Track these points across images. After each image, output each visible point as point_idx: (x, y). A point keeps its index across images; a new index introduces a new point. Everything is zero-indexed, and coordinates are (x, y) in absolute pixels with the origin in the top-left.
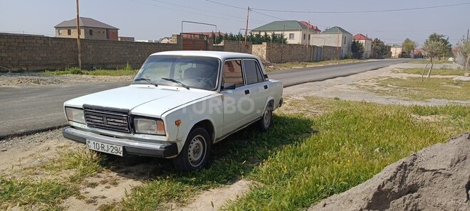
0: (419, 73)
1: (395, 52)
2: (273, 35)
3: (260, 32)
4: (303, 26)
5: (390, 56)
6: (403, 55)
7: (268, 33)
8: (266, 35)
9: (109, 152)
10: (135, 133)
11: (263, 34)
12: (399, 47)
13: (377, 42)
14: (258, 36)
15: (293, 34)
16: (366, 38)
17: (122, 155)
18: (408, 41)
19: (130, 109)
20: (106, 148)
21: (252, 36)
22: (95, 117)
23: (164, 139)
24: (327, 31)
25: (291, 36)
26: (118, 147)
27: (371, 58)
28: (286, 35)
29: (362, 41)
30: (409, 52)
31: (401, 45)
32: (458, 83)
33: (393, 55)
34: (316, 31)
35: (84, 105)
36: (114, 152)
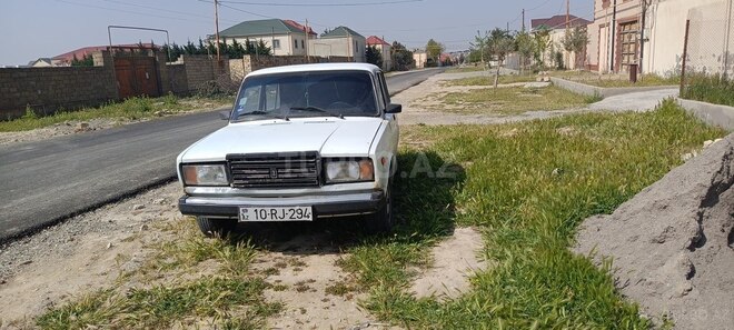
0: (477, 83)
1: (420, 59)
2: (248, 43)
3: (224, 38)
4: (292, 28)
5: (414, 67)
6: (429, 63)
7: (238, 41)
8: (235, 43)
9: (287, 219)
10: (325, 184)
11: (230, 42)
12: (422, 52)
13: (397, 46)
14: (223, 46)
15: (278, 41)
16: (384, 43)
17: (311, 219)
18: (432, 43)
19: (318, 149)
20: (280, 214)
21: (212, 46)
22: (254, 171)
23: (371, 185)
24: (327, 34)
25: (276, 44)
26: (304, 209)
27: (392, 70)
28: (268, 42)
29: (378, 47)
30: (436, 59)
31: (424, 49)
32: (535, 91)
33: (418, 64)
34: (312, 34)
35: (228, 157)
36: (297, 217)
